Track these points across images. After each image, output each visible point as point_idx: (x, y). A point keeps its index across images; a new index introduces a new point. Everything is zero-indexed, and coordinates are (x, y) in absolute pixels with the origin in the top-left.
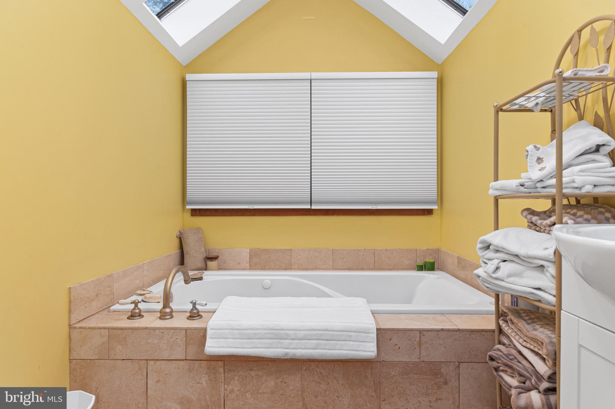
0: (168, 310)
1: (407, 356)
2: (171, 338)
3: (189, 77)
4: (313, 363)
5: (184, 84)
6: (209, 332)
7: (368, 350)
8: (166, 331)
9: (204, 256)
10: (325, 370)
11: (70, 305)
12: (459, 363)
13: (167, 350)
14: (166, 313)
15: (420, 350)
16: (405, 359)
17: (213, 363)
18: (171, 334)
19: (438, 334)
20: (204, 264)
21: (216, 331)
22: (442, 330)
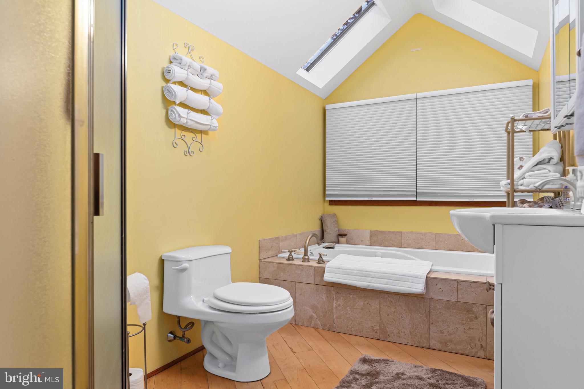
0: (307, 257)
1: (448, 297)
2: (307, 271)
3: (328, 107)
4: (386, 294)
5: (324, 111)
6: (326, 269)
7: (419, 288)
8: (305, 267)
9: (338, 233)
10: (393, 300)
11: (259, 249)
12: (486, 305)
13: (305, 277)
14: (306, 258)
15: (457, 294)
16: (447, 298)
17: (329, 287)
18: (307, 269)
19: (471, 284)
20: (337, 239)
21: (329, 269)
22: (474, 282)
